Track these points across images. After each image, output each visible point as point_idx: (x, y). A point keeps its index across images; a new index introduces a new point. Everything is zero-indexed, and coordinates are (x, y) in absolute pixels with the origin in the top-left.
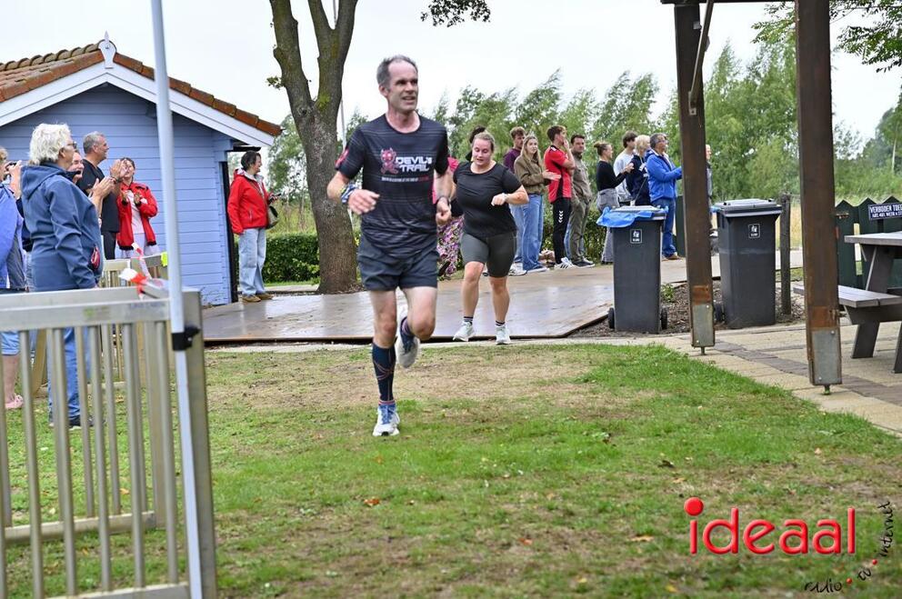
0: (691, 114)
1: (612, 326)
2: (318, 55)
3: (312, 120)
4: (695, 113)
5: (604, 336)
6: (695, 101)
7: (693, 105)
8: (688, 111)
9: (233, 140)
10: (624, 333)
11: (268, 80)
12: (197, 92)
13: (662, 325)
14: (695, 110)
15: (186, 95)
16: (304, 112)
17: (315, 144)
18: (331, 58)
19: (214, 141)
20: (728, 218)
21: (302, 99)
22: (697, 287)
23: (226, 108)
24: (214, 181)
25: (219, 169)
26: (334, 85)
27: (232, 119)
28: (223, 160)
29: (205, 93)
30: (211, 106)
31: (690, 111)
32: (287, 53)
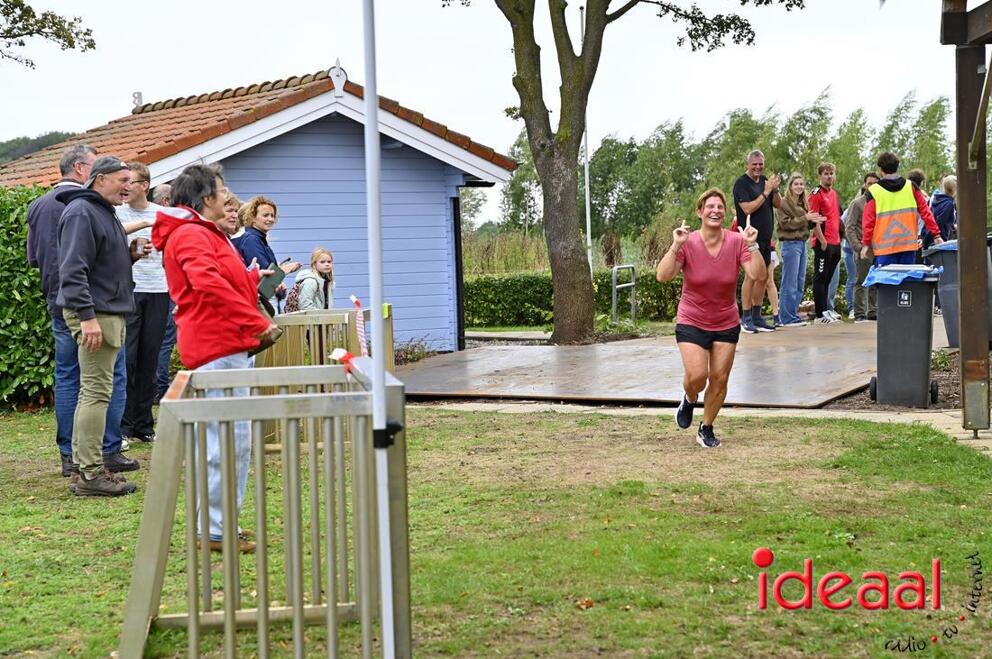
0: (971, 168)
1: (874, 397)
2: (560, 83)
3: (552, 154)
5: (864, 408)
9: (466, 175)
10: (887, 407)
11: (506, 110)
12: (430, 123)
13: (931, 399)
15: (418, 125)
16: (543, 146)
17: (554, 181)
18: (574, 88)
19: (445, 175)
21: (541, 132)
22: (970, 361)
23: (459, 139)
24: (445, 218)
25: (450, 205)
26: (576, 117)
27: (466, 152)
28: (455, 195)
29: (438, 124)
30: (444, 138)
32: (527, 81)
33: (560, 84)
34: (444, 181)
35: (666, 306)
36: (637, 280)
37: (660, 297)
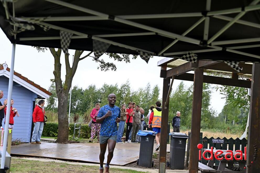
0: (165, 108)
1: (138, 164)
3: (61, 92)
4: (166, 108)
6: (167, 105)
7: (166, 106)
8: (164, 108)
9: (38, 95)
10: (141, 167)
12: (29, 80)
13: (152, 166)
14: (166, 107)
15: (26, 81)
16: (60, 90)
17: (61, 99)
18: (69, 76)
19: (32, 95)
20: (173, 137)
21: (59, 86)
22: (162, 157)
23: (37, 86)
24: (31, 106)
25: (32, 103)
26: (69, 83)
27: (38, 89)
28: (34, 100)
29: (32, 81)
30: (33, 85)
31: (165, 107)
32: (57, 72)
33: (66, 75)
34: (32, 96)
35: (88, 135)
36: (81, 127)
37: (87, 132)
